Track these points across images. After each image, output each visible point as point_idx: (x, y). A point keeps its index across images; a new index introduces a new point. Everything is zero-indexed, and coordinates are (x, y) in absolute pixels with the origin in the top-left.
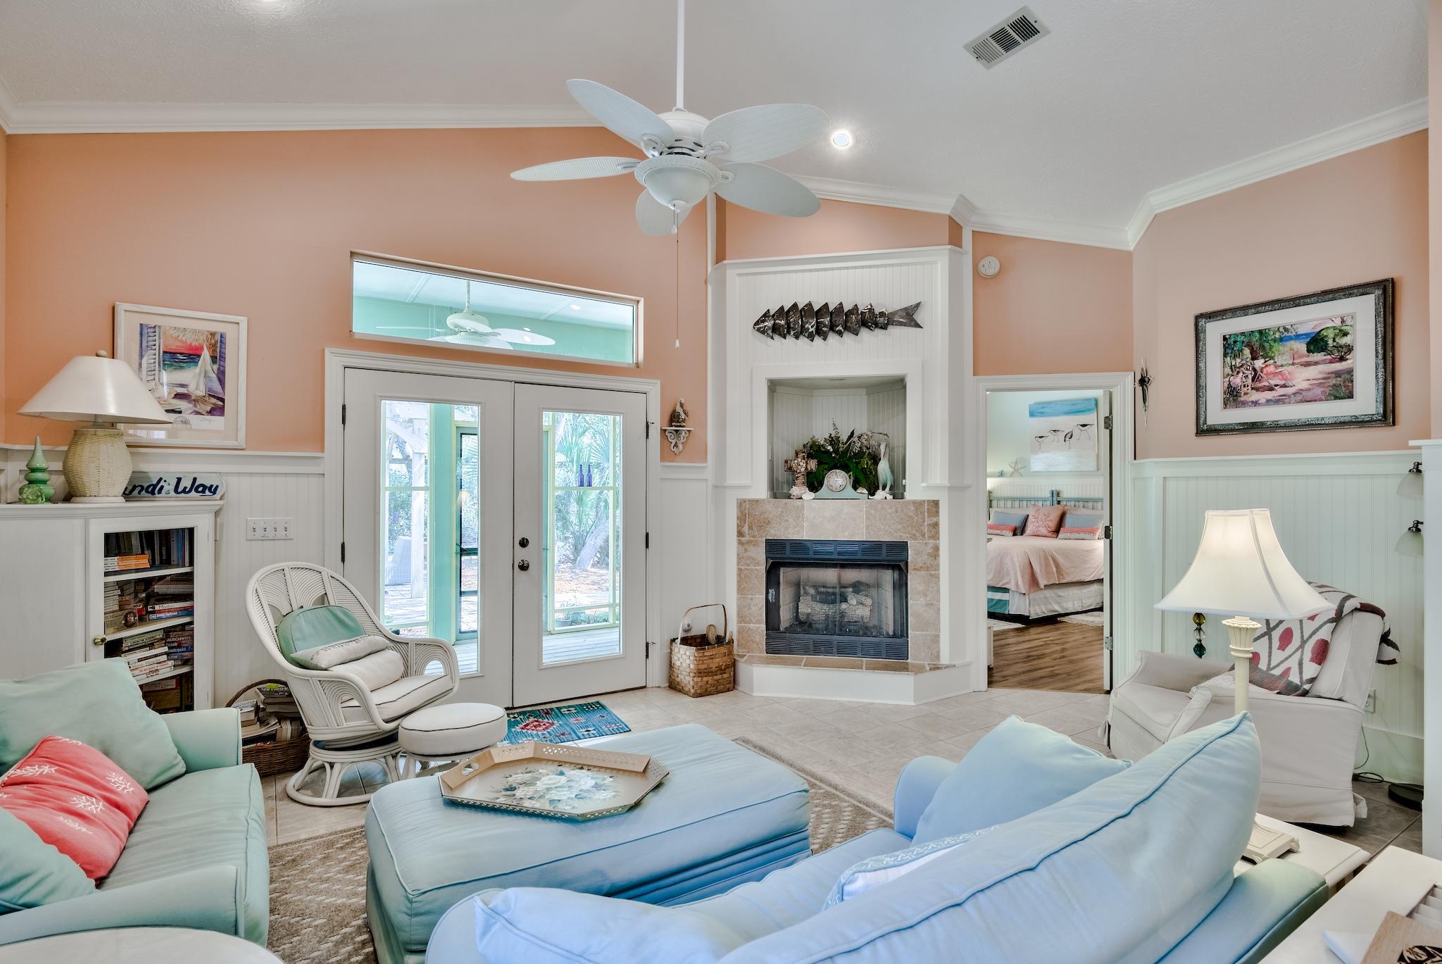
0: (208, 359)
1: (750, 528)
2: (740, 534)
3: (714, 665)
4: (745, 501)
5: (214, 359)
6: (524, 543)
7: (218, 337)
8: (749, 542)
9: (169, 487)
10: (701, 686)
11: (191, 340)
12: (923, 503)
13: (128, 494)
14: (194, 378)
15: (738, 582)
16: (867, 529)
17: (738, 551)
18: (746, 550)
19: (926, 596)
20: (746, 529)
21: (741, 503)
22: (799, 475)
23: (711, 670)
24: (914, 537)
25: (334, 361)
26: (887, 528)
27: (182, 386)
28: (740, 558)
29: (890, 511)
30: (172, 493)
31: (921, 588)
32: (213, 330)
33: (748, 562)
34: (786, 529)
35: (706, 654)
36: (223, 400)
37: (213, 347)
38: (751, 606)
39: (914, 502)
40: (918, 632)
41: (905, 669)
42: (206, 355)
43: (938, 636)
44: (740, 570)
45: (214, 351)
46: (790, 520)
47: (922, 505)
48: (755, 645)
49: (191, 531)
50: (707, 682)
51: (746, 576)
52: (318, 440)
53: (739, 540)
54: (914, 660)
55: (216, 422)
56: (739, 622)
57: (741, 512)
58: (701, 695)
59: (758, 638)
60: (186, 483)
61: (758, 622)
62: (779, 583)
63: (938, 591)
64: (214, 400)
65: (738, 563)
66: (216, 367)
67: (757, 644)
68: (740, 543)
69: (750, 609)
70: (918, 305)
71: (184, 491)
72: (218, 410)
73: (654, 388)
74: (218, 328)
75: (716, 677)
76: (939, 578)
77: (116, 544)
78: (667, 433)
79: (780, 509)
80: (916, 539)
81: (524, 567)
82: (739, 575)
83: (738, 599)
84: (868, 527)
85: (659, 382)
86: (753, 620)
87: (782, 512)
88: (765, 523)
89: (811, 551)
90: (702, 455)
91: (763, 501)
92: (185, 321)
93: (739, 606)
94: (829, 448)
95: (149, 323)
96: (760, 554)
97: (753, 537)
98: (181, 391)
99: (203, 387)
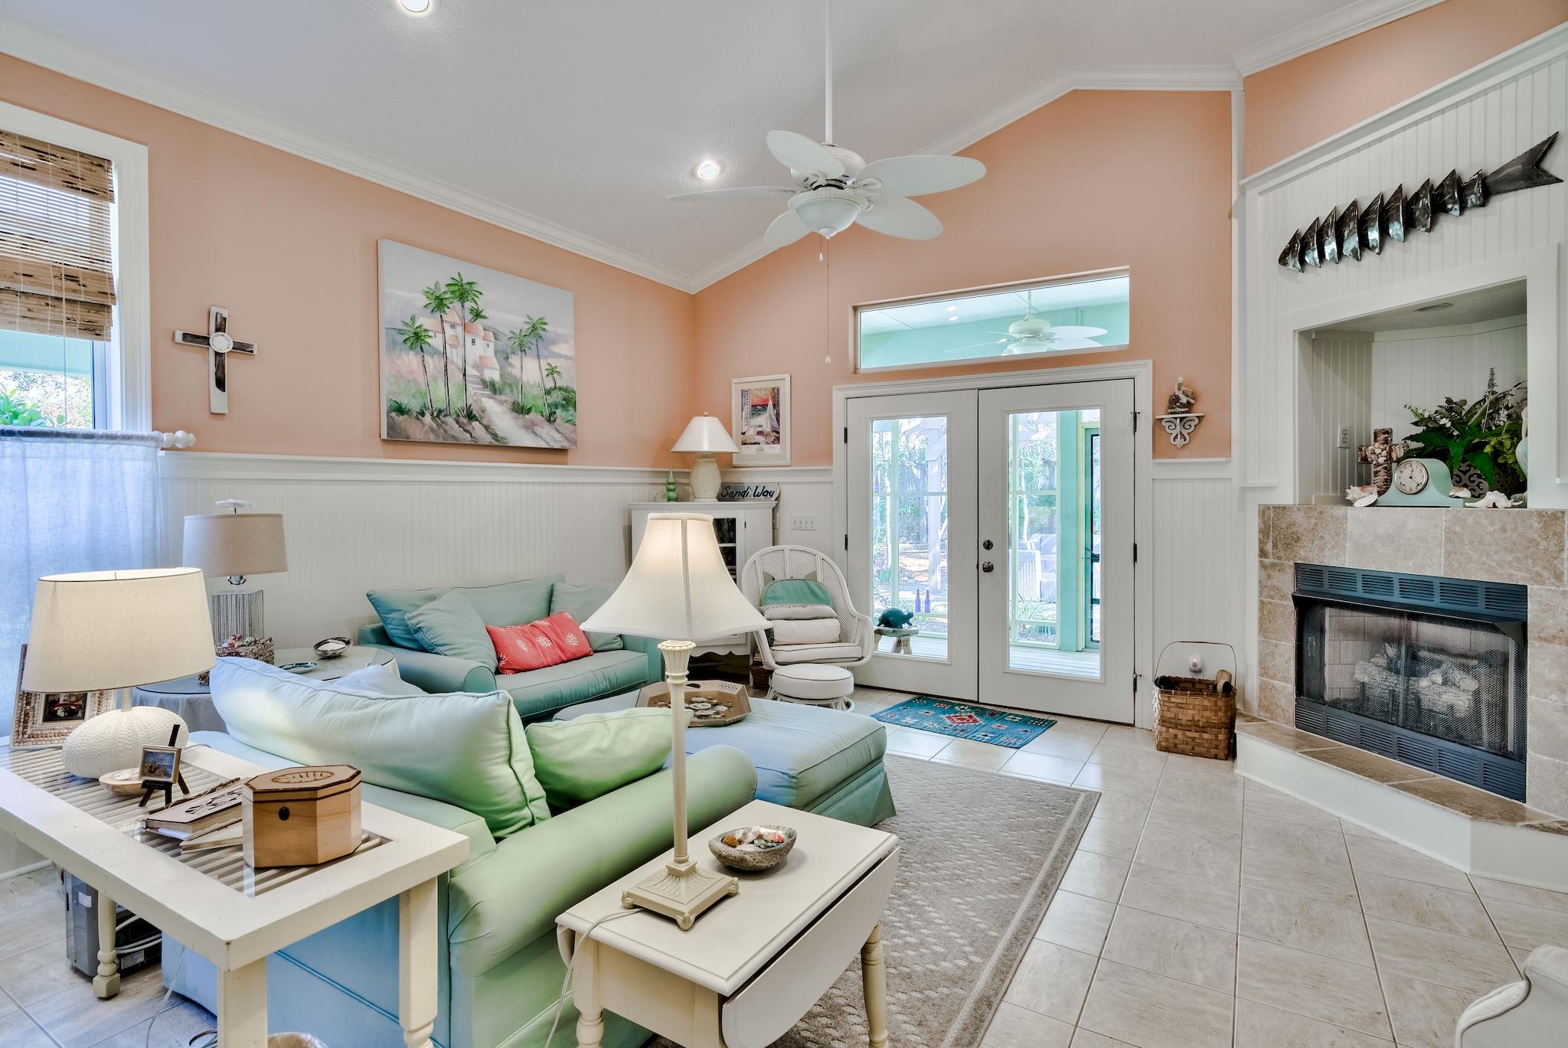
0: (772, 406)
1: (1275, 546)
2: (1263, 553)
3: (1185, 716)
4: (1269, 508)
5: (774, 405)
6: (988, 545)
7: (776, 391)
8: (1273, 565)
9: (751, 493)
10: (1167, 739)
11: (763, 395)
12: (1560, 515)
13: (721, 497)
14: (764, 421)
15: (1261, 619)
16: (1447, 558)
17: (1260, 577)
18: (1269, 576)
19: (1564, 692)
20: (1269, 547)
21: (1264, 510)
22: (1378, 469)
23: (1179, 722)
24: (1539, 579)
25: (838, 396)
26: (1484, 558)
27: (760, 426)
28: (1262, 587)
29: (1490, 529)
30: (752, 496)
31: (1553, 675)
32: (774, 387)
33: (1272, 593)
34: (1321, 549)
35: (1172, 700)
36: (778, 433)
37: (773, 398)
38: (1275, 656)
39: (1541, 514)
40: (1546, 758)
41: (1514, 817)
42: (770, 404)
44: (1262, 603)
45: (774, 400)
46: (1327, 537)
47: (1557, 518)
48: (1279, 711)
49: (735, 520)
50: (1176, 736)
51: (1269, 612)
52: (827, 455)
53: (1261, 561)
54: (1536, 805)
55: (777, 447)
56: (1262, 675)
57: (1264, 523)
58: (1167, 750)
59: (1283, 702)
60: (759, 490)
61: (1285, 679)
62: (1322, 631)
64: (775, 434)
65: (1261, 593)
66: (775, 411)
67: (1283, 710)
68: (1263, 566)
69: (1275, 659)
70: (1551, 142)
71: (758, 496)
72: (777, 440)
73: (1143, 371)
74: (775, 384)
75: (1189, 734)
78: (1163, 423)
79: (1314, 521)
80: (1543, 583)
81: (989, 569)
82: (1261, 610)
83: (1260, 643)
84: (1448, 554)
85: (1150, 362)
86: (1279, 676)
87: (1316, 524)
88: (1292, 540)
89: (1359, 586)
90: (1223, 447)
91: (1291, 507)
92: (759, 384)
93: (1260, 652)
94: (1443, 421)
95: (746, 387)
96: (1287, 583)
97: (1279, 558)
98: (760, 429)
99: (769, 426)
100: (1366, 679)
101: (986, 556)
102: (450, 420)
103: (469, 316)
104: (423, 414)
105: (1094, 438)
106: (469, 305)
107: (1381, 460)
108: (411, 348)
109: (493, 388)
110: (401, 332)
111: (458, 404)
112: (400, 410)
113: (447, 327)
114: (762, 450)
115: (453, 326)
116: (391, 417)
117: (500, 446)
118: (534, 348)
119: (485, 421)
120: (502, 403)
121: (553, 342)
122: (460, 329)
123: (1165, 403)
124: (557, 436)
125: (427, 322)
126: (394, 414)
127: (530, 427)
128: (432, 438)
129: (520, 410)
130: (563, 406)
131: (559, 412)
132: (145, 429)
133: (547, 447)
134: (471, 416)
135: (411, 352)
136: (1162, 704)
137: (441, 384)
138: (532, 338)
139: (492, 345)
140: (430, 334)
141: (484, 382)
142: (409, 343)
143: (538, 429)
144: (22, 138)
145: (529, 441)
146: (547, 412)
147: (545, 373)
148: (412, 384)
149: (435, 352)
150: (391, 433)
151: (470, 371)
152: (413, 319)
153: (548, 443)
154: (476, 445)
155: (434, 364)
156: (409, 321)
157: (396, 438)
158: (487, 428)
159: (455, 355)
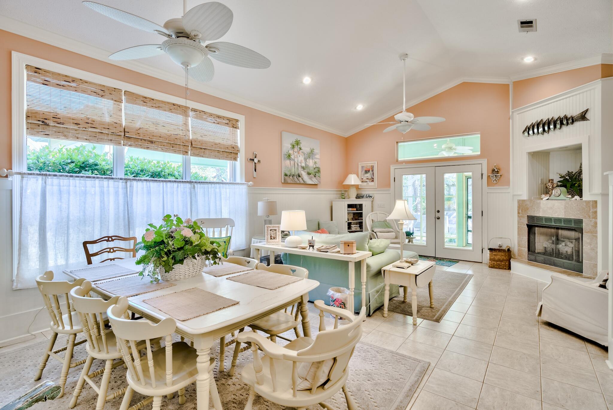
1: (522, 211)
2: (519, 213)
3: (497, 258)
4: (520, 201)
5: (372, 171)
6: (438, 212)
7: (373, 166)
8: (521, 216)
9: (365, 196)
10: (491, 264)
11: (368, 168)
12: (590, 202)
13: (356, 198)
14: (369, 175)
15: (518, 231)
17: (518, 219)
18: (520, 219)
19: (591, 245)
20: (520, 211)
21: (519, 201)
22: (550, 190)
23: (495, 259)
24: (585, 217)
25: (392, 168)
26: (573, 213)
27: (368, 177)
28: (518, 222)
29: (574, 205)
31: (588, 241)
33: (521, 224)
34: (534, 211)
35: (493, 253)
37: (372, 168)
38: (522, 241)
39: (586, 201)
40: (587, 262)
41: (582, 276)
42: (371, 170)
43: (597, 264)
44: (518, 226)
46: (535, 208)
47: (589, 202)
48: (523, 256)
49: (362, 204)
50: (494, 263)
51: (520, 229)
52: (389, 185)
53: (518, 215)
54: (585, 274)
55: (372, 183)
56: (519, 247)
57: (519, 205)
58: (492, 267)
59: (524, 254)
60: (368, 196)
61: (525, 247)
62: (535, 234)
63: (597, 243)
64: (372, 179)
65: (518, 224)
67: (524, 256)
68: (518, 216)
69: (522, 242)
70: (587, 110)
72: (373, 181)
73: (485, 162)
74: (372, 165)
75: (498, 263)
76: (597, 237)
77: (350, 206)
78: (490, 177)
80: (586, 219)
81: (438, 218)
82: (518, 229)
83: (518, 238)
84: (565, 212)
85: (486, 159)
86: (523, 247)
87: (533, 205)
88: (527, 209)
89: (544, 221)
90: (508, 183)
91: (526, 200)
92: (368, 164)
93: (518, 240)
94: (567, 177)
95: (363, 165)
96: (525, 221)
97: (523, 214)
98: (367, 178)
99: (370, 177)
100: (546, 246)
101: (438, 215)
102: (295, 177)
103: (299, 149)
104: (290, 176)
105: (468, 179)
106: (299, 146)
107: (551, 187)
108: (288, 159)
109: (303, 168)
110: (286, 155)
111: (297, 173)
112: (286, 175)
113: (295, 152)
114: (368, 184)
115: (296, 152)
116: (284, 177)
117: (305, 184)
118: (312, 157)
119: (302, 178)
120: (305, 172)
121: (315, 155)
122: (297, 153)
123: (491, 171)
124: (316, 181)
125: (291, 152)
127: (311, 179)
128: (292, 182)
129: (309, 174)
130: (318, 172)
131: (317, 174)
132: (244, 182)
133: (314, 184)
134: (299, 176)
136: (490, 255)
137: (294, 168)
138: (311, 155)
139: (303, 157)
140: (292, 155)
141: (302, 167)
143: (313, 179)
144: (227, 117)
145: (311, 182)
146: (314, 175)
147: (314, 163)
148: (288, 168)
149: (293, 159)
150: (284, 181)
151: (299, 164)
152: (288, 151)
153: (314, 183)
154: (300, 184)
155: (292, 162)
157: (285, 183)
158: (302, 179)
159: (296, 160)
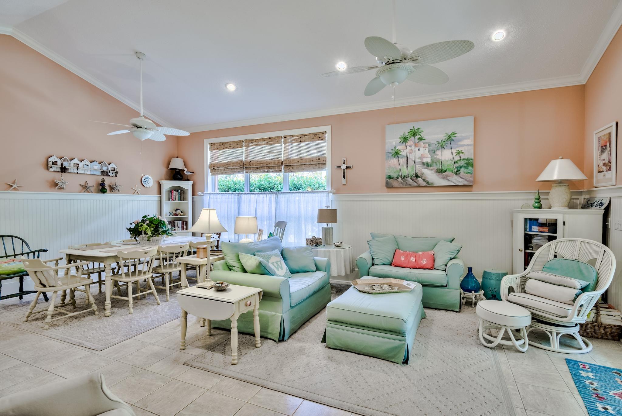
7: (610, 134)
11: (605, 139)
14: (606, 156)
27: (604, 160)
36: (611, 164)
42: (608, 144)
45: (609, 141)
49: (555, 219)
55: (609, 174)
64: (609, 165)
66: (610, 148)
72: (610, 168)
74: (610, 131)
98: (604, 162)
99: (608, 160)
102: (409, 179)
103: (417, 141)
104: (398, 178)
106: (417, 137)
108: (394, 157)
109: (427, 165)
110: (391, 153)
111: (412, 172)
112: (390, 178)
113: (408, 147)
115: (410, 146)
116: (387, 180)
117: (429, 186)
118: (449, 145)
119: (423, 178)
120: (431, 170)
121: (460, 140)
122: (413, 147)
124: (461, 180)
125: (400, 147)
126: (388, 179)
127: (446, 178)
128: (401, 185)
129: (440, 171)
130: (465, 167)
131: (462, 170)
132: (330, 189)
133: (454, 185)
134: (417, 176)
135: (394, 159)
137: (405, 167)
138: (449, 141)
139: (427, 149)
140: (401, 151)
141: (423, 164)
142: (393, 156)
143: (450, 178)
145: (445, 183)
146: (455, 170)
147: (454, 154)
148: (394, 169)
149: (403, 156)
150: (387, 185)
151: (417, 160)
152: (395, 148)
153: (455, 183)
154: (419, 186)
155: (402, 161)
156: (394, 149)
157: (389, 186)
158: (424, 180)
159: (411, 156)
